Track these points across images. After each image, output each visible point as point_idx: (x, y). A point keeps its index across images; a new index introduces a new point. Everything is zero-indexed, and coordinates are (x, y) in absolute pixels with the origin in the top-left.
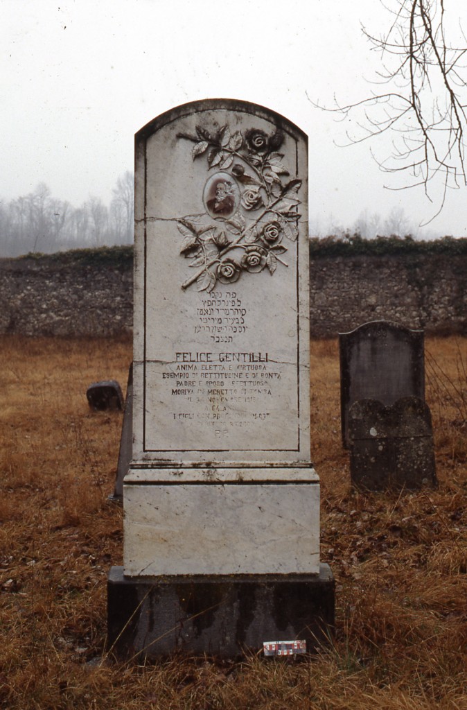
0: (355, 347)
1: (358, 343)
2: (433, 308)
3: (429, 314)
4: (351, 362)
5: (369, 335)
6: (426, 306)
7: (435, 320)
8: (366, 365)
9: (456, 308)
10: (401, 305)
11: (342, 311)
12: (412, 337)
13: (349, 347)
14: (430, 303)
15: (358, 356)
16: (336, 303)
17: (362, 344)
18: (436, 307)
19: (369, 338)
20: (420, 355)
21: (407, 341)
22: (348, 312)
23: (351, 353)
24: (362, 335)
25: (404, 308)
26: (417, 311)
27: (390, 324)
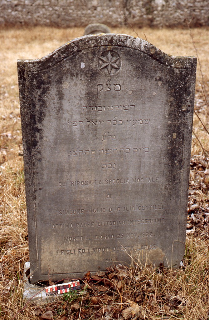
0: (53, 92)
1: (59, 82)
2: (133, 9)
3: (130, 13)
4: (45, 121)
5: (83, 65)
6: (128, 7)
7: (134, 17)
8: (76, 129)
9: (147, 10)
10: (113, 7)
11: (76, 9)
12: (172, 71)
13: (39, 92)
14: (131, 5)
15: (60, 109)
16: (72, 4)
17: (67, 85)
18: (135, 8)
19: (82, 71)
20: (184, 108)
21: (161, 79)
22: (79, 10)
23: (43, 104)
24: (67, 66)
25: (114, 9)
26: (123, 11)
27: (128, 43)
